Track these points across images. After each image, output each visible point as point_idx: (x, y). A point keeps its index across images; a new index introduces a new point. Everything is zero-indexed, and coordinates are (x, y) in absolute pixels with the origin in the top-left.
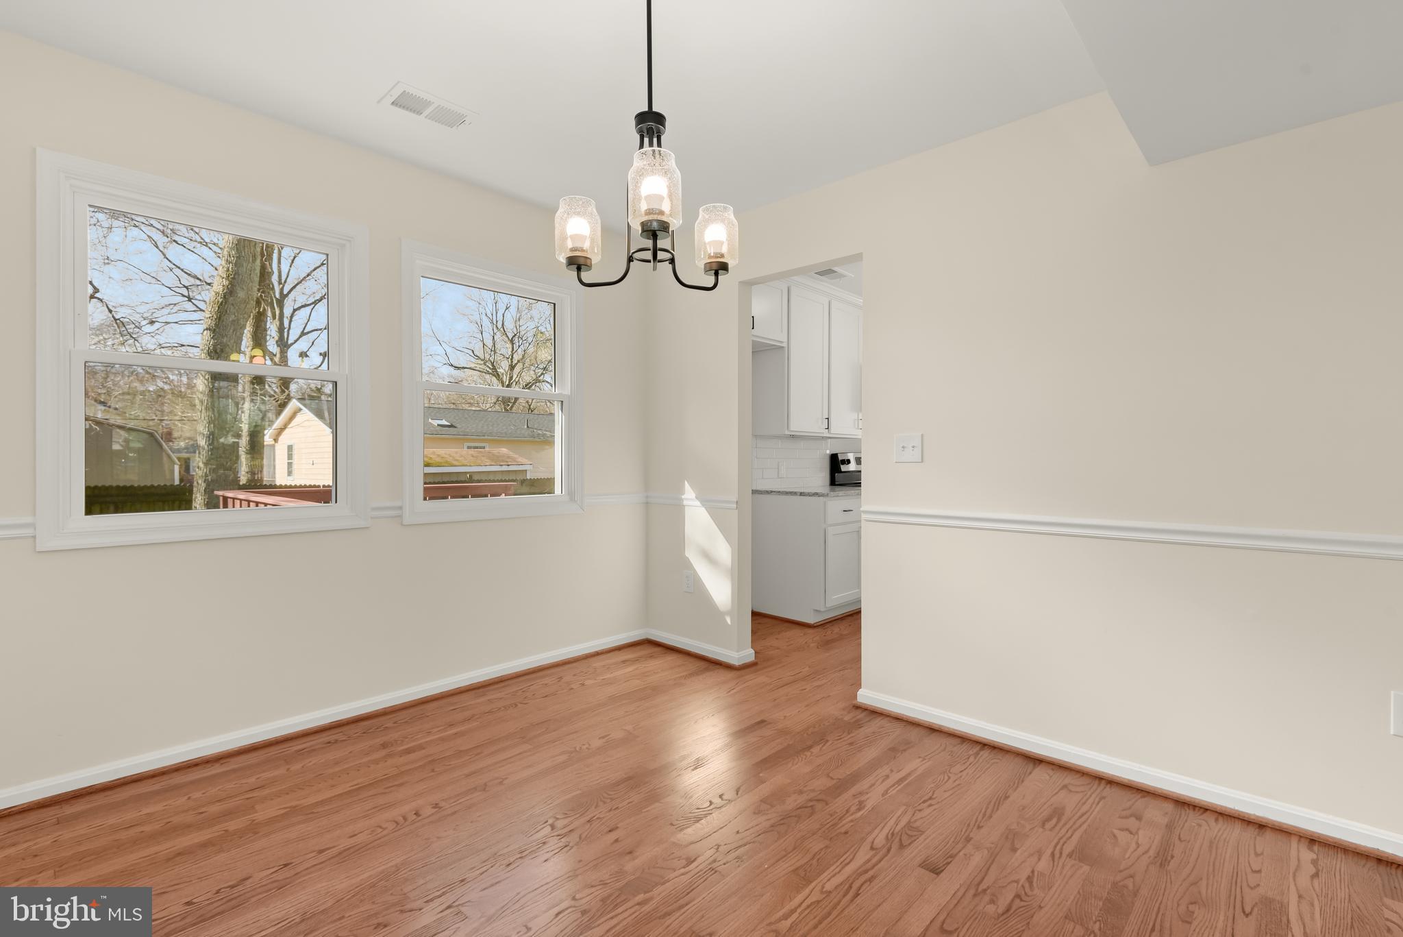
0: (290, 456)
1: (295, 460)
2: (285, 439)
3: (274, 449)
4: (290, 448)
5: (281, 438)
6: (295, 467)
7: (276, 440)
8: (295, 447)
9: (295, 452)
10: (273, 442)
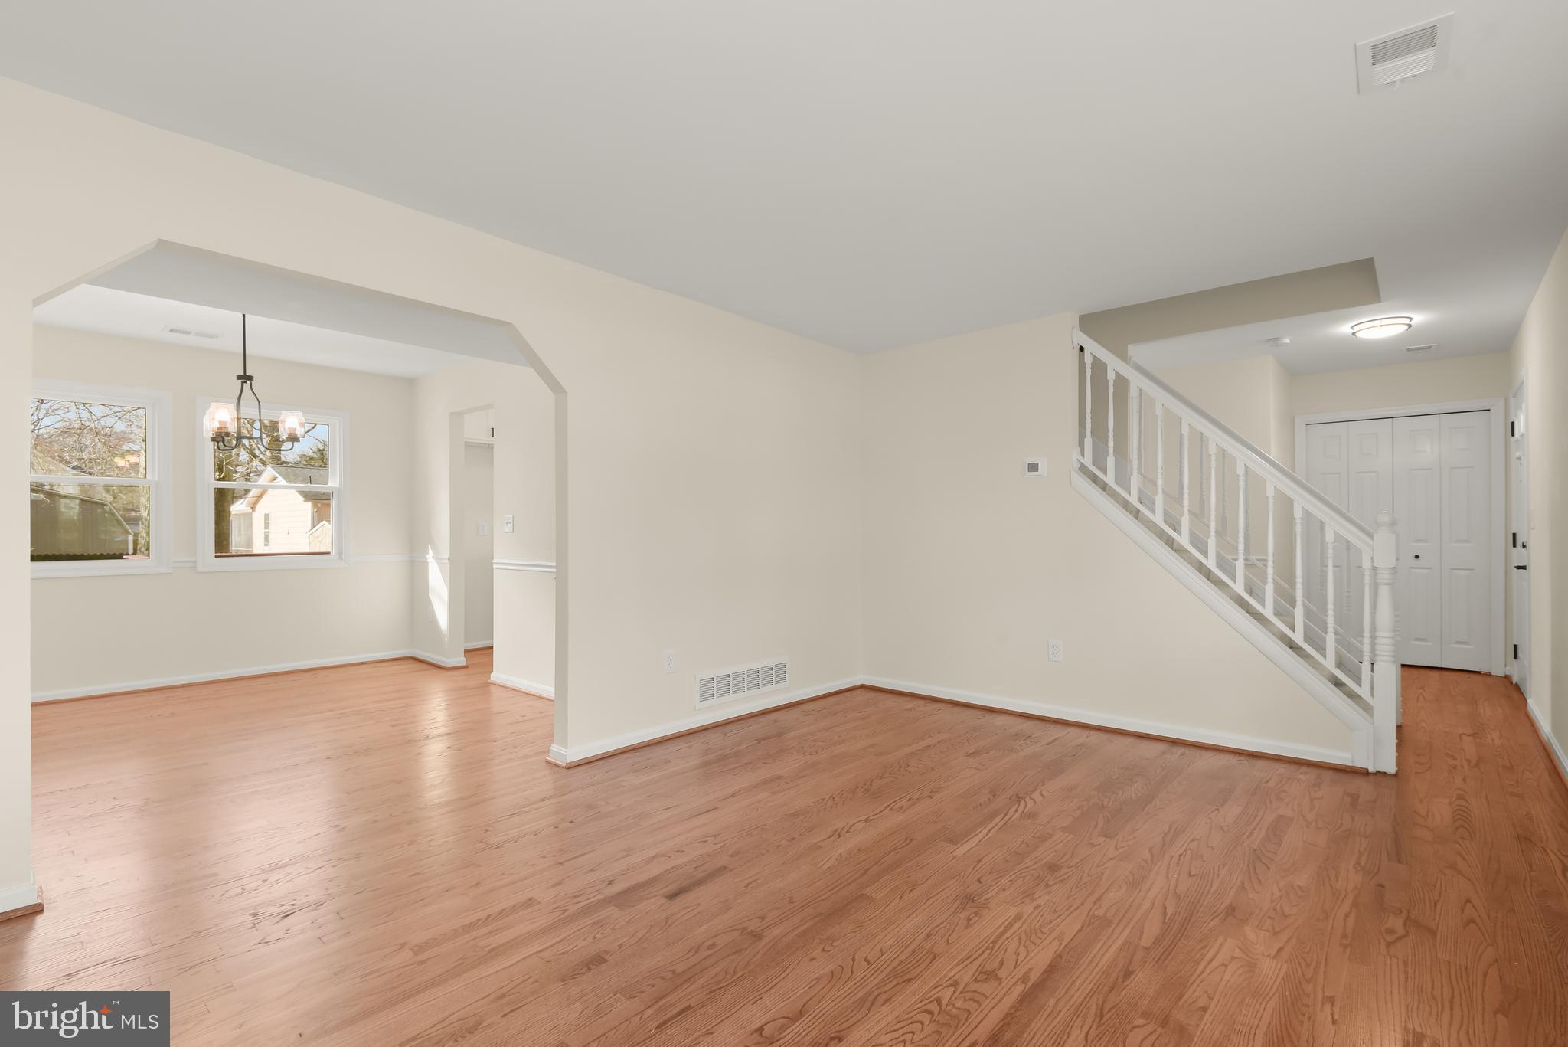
0: (267, 526)
1: (272, 529)
2: (263, 507)
3: (251, 518)
4: (267, 517)
5: (259, 507)
6: (271, 536)
7: (253, 508)
8: (272, 517)
9: (271, 521)
10: (251, 511)
